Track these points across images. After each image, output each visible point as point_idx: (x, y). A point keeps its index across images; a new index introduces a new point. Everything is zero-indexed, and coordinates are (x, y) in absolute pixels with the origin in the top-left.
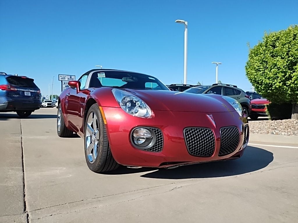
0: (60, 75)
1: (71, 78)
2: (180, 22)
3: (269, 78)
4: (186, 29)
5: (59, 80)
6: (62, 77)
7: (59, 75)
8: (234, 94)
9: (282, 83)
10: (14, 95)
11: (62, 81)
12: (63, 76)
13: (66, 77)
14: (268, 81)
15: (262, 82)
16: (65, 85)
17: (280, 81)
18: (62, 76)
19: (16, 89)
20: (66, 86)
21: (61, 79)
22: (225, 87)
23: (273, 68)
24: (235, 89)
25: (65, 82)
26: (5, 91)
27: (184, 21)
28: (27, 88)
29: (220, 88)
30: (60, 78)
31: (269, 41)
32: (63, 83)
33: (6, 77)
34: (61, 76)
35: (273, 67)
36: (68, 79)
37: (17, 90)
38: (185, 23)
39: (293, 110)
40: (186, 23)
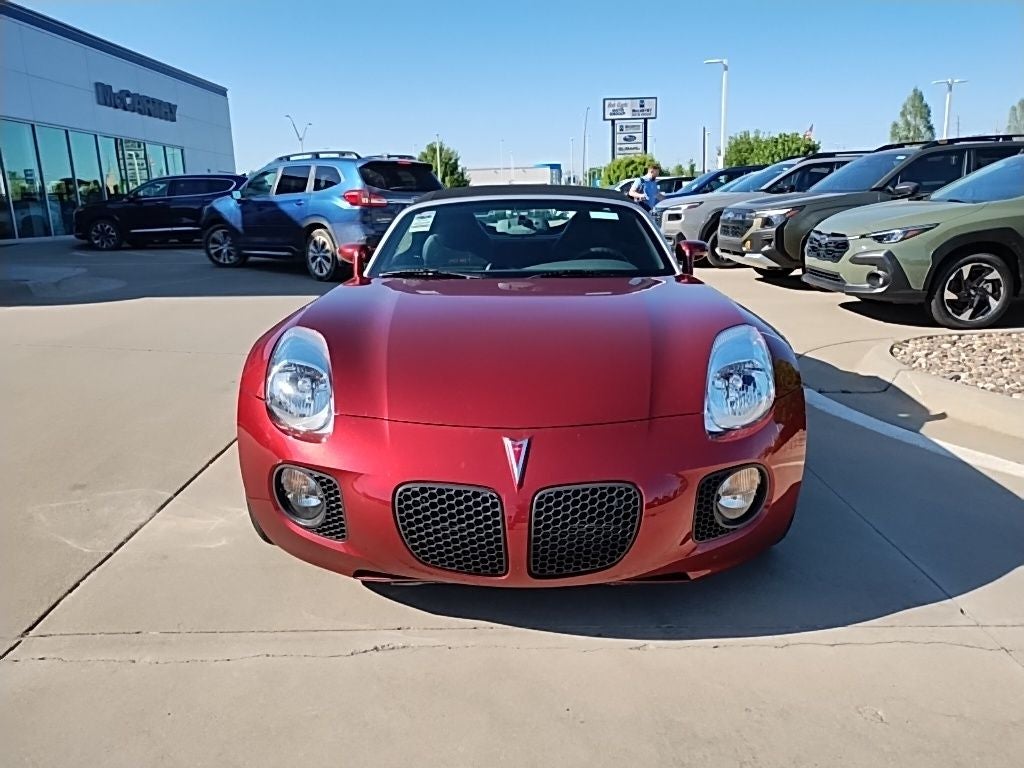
0: (607, 102)
1: (642, 106)
5: (604, 119)
6: (614, 106)
7: (604, 100)
10: (380, 217)
11: (613, 121)
12: (616, 102)
13: (626, 105)
16: (624, 136)
18: (613, 102)
19: (384, 201)
20: (625, 139)
21: (611, 114)
25: (624, 123)
26: (357, 208)
28: (410, 193)
30: (609, 110)
32: (618, 129)
33: (360, 165)
34: (610, 105)
36: (634, 111)
37: (388, 204)
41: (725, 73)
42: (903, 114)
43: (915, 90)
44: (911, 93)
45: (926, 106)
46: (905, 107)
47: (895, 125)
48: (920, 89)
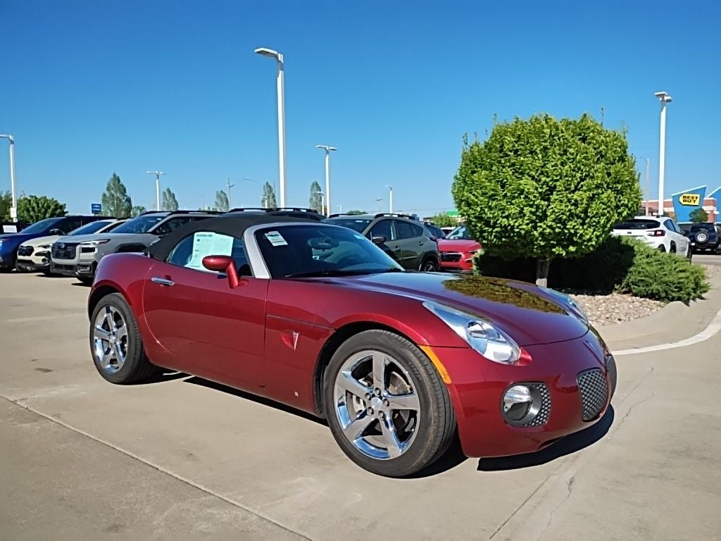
2: (268, 52)
3: (507, 217)
4: (281, 72)
8: (413, 236)
9: (531, 225)
14: (505, 222)
15: (495, 223)
17: (528, 222)
22: (397, 221)
23: (517, 198)
24: (414, 224)
27: (276, 53)
29: (388, 222)
31: (506, 141)
35: (516, 195)
38: (276, 57)
39: (539, 272)
40: (280, 57)
41: (12, 146)
42: (108, 189)
43: (114, 175)
44: (112, 177)
45: (123, 186)
46: (109, 185)
47: (104, 195)
48: (117, 175)
